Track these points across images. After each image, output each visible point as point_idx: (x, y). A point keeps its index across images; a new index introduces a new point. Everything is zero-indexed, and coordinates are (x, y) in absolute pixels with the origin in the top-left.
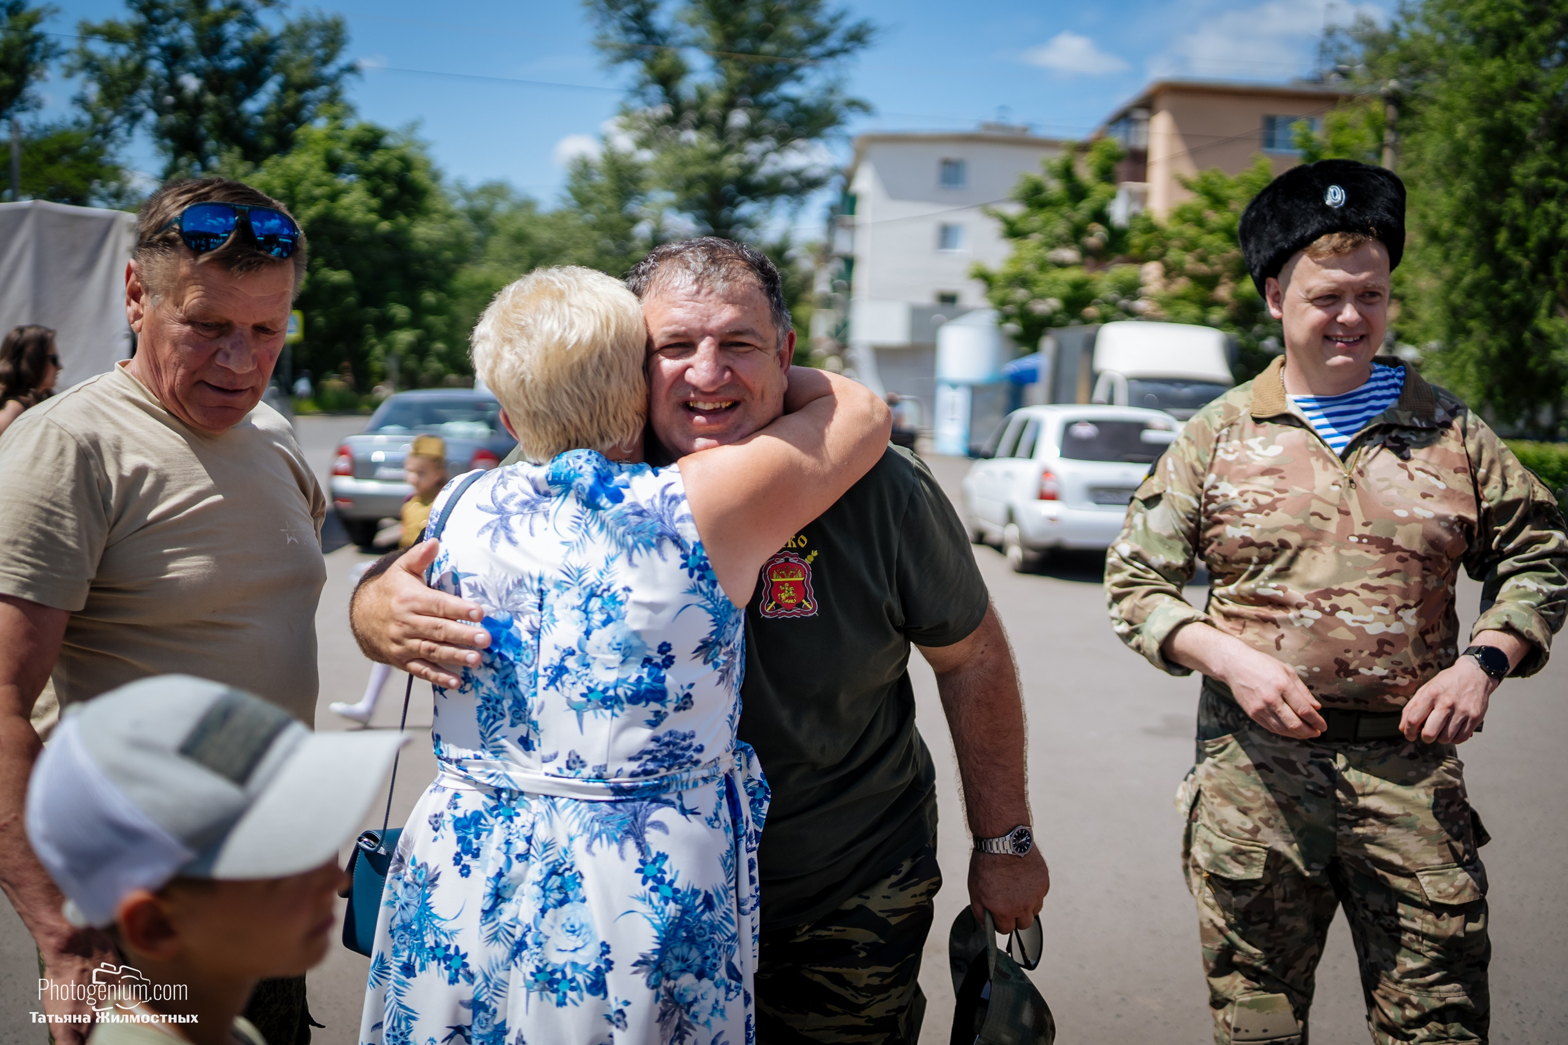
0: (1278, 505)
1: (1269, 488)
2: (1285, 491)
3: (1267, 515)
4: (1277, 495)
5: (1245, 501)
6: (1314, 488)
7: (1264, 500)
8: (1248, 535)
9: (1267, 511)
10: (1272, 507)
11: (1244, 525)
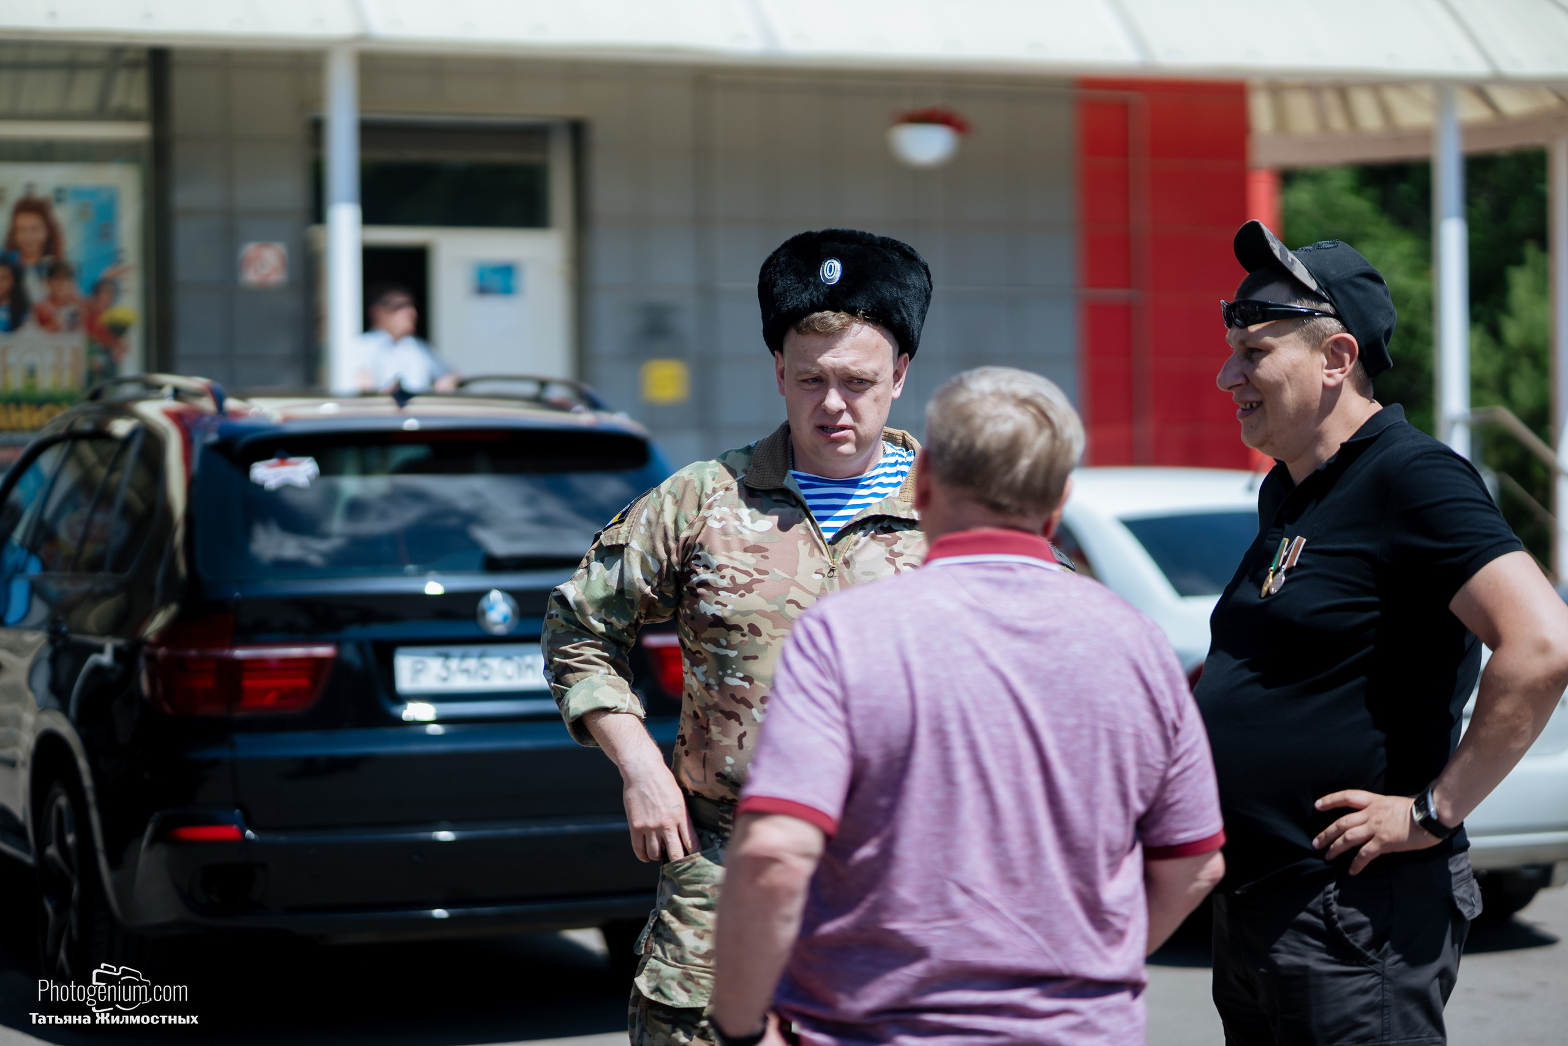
0: (754, 586)
1: (748, 565)
2: (765, 573)
3: (742, 596)
4: (756, 576)
5: (723, 577)
6: (796, 574)
7: (742, 579)
8: (719, 614)
9: (742, 592)
10: (748, 587)
11: (717, 603)
